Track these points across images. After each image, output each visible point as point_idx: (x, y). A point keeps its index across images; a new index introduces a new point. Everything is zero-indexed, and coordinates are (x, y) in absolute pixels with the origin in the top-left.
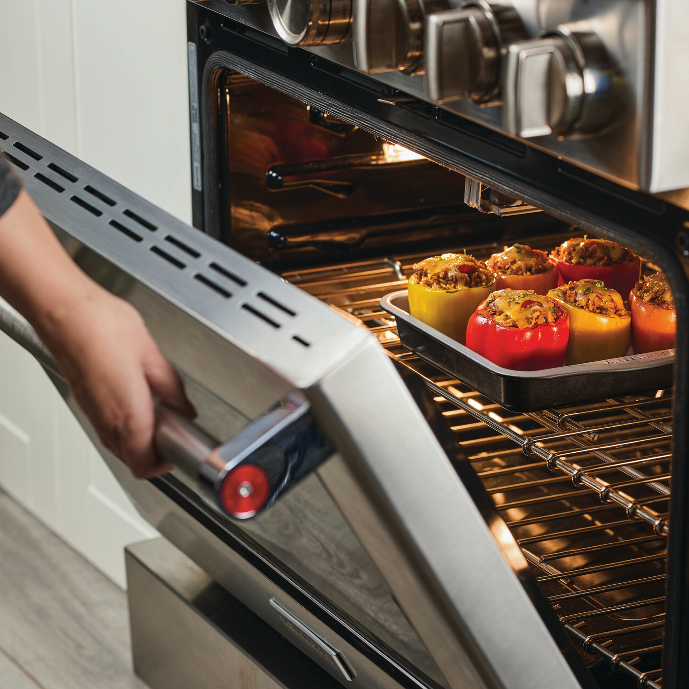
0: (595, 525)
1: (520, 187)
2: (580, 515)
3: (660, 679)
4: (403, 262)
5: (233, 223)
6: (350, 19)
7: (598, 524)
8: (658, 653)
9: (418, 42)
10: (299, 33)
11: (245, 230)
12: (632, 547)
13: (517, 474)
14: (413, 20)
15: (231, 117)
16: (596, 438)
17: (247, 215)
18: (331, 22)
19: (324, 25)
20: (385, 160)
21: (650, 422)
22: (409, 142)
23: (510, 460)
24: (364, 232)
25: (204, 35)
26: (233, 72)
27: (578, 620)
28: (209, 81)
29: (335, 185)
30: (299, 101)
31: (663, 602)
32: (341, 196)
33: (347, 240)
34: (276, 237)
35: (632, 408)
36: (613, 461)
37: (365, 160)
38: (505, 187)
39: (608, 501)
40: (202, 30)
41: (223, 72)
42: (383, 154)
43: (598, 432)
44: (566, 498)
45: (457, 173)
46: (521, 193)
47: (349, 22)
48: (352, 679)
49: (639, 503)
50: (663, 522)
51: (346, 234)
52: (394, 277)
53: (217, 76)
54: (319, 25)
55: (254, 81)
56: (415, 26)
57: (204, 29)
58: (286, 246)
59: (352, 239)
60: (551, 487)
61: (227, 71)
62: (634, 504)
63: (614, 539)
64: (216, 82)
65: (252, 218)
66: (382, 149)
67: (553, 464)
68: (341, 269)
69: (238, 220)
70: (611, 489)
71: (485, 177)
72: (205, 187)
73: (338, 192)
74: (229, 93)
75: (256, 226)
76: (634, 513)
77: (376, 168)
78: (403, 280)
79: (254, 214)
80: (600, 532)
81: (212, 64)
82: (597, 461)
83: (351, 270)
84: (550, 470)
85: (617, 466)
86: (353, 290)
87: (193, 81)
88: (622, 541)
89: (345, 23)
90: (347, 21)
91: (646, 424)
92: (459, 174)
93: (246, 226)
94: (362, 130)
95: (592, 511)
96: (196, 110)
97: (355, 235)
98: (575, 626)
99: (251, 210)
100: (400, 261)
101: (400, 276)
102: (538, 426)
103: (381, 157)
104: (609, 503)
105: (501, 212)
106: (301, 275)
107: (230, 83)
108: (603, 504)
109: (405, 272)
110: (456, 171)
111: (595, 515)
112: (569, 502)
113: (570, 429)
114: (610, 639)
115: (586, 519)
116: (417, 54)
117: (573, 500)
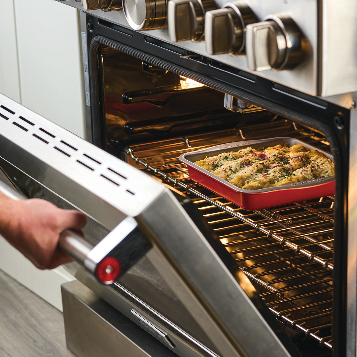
0: (293, 266)
1: (253, 98)
2: (285, 261)
3: (331, 340)
4: (190, 139)
5: (107, 122)
6: (165, 17)
7: (294, 265)
8: (330, 328)
9: (200, 27)
10: (140, 24)
11: (113, 125)
12: (311, 276)
13: (252, 242)
14: (198, 15)
15: (104, 69)
16: (291, 223)
17: (113, 117)
18: (156, 19)
19: (153, 20)
20: (181, 88)
21: (317, 214)
22: (196, 78)
23: (248, 236)
24: (172, 124)
25: (90, 28)
26: (105, 46)
27: (288, 313)
28: (93, 51)
29: (156, 101)
30: (139, 59)
31: (331, 302)
32: (159, 107)
33: (164, 128)
34: (128, 128)
35: (308, 207)
36: (300, 234)
37: (171, 88)
38: (246, 98)
39: (299, 253)
40: (89, 25)
41: (100, 46)
42: (180, 85)
43: (292, 220)
44: (277, 254)
45: (221, 92)
46: (254, 101)
47: (165, 18)
48: (174, 347)
49: (315, 254)
50: (327, 263)
51: (163, 126)
52: (185, 146)
53: (97, 49)
54: (150, 20)
55: (116, 50)
56: (199, 19)
57: (90, 25)
58: (133, 132)
59: (166, 128)
60: (269, 248)
61: (102, 46)
62: (312, 255)
63: (302, 272)
64: (96, 51)
65: (116, 119)
66: (179, 83)
67: (271, 236)
68: (159, 143)
69: (109, 120)
70: (300, 248)
71: (235, 94)
72: (92, 104)
73: (158, 105)
74: (103, 57)
75: (118, 123)
76: (313, 259)
77: (177, 92)
78: (190, 148)
79: (117, 117)
80: (295, 269)
81: (94, 42)
82: (292, 234)
83: (164, 143)
84: (270, 239)
85: (302, 236)
86: (165, 154)
87: (85, 51)
88: (306, 273)
89: (163, 19)
90: (164, 18)
91: (316, 215)
92: (222, 93)
93: (113, 123)
94: (172, 72)
95: (291, 259)
96: (87, 66)
97: (168, 126)
98: (286, 316)
99: (115, 115)
100: (188, 138)
101: (188, 146)
102: (262, 218)
103: (179, 87)
104: (300, 255)
105: (243, 111)
106: (139, 146)
107: (103, 52)
108: (296, 255)
109: (191, 144)
110: (220, 91)
111: (292, 261)
112: (279, 255)
113: (277, 219)
114: (304, 322)
115: (287, 264)
116: (201, 32)
117: (280, 254)
